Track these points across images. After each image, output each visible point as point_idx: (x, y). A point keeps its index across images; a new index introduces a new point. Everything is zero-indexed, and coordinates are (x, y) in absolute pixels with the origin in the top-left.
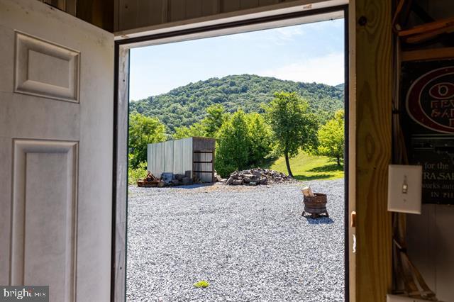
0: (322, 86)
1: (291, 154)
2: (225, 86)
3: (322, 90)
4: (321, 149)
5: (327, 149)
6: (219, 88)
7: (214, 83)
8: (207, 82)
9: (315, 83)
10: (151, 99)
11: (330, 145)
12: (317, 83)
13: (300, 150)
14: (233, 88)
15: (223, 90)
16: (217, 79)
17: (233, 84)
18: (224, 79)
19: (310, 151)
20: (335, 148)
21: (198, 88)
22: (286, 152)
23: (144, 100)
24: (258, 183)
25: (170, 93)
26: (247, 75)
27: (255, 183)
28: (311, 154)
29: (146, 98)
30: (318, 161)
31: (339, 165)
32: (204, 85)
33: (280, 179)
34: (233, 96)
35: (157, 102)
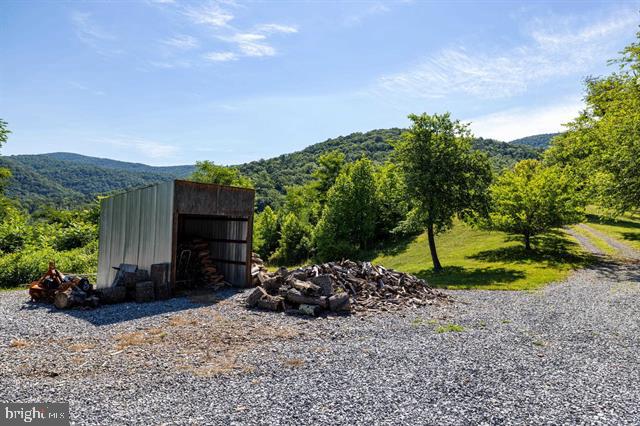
0: (490, 142)
1: (439, 227)
2: (369, 142)
3: (490, 146)
4: (496, 218)
5: (506, 219)
6: (362, 145)
7: (356, 138)
8: (348, 137)
9: (482, 138)
10: (283, 157)
11: (514, 210)
12: (485, 138)
13: (455, 219)
14: (379, 144)
15: (367, 146)
16: (360, 134)
17: (379, 140)
18: (368, 134)
19: (475, 220)
20: (523, 216)
21: (338, 144)
22: (429, 223)
23: (276, 159)
24: (323, 311)
25: (305, 151)
26: (396, 129)
27: (310, 310)
28: (476, 227)
29: (278, 156)
30: (490, 239)
31: (528, 247)
32: (345, 141)
33: (395, 293)
34: (379, 153)
35: (290, 161)
